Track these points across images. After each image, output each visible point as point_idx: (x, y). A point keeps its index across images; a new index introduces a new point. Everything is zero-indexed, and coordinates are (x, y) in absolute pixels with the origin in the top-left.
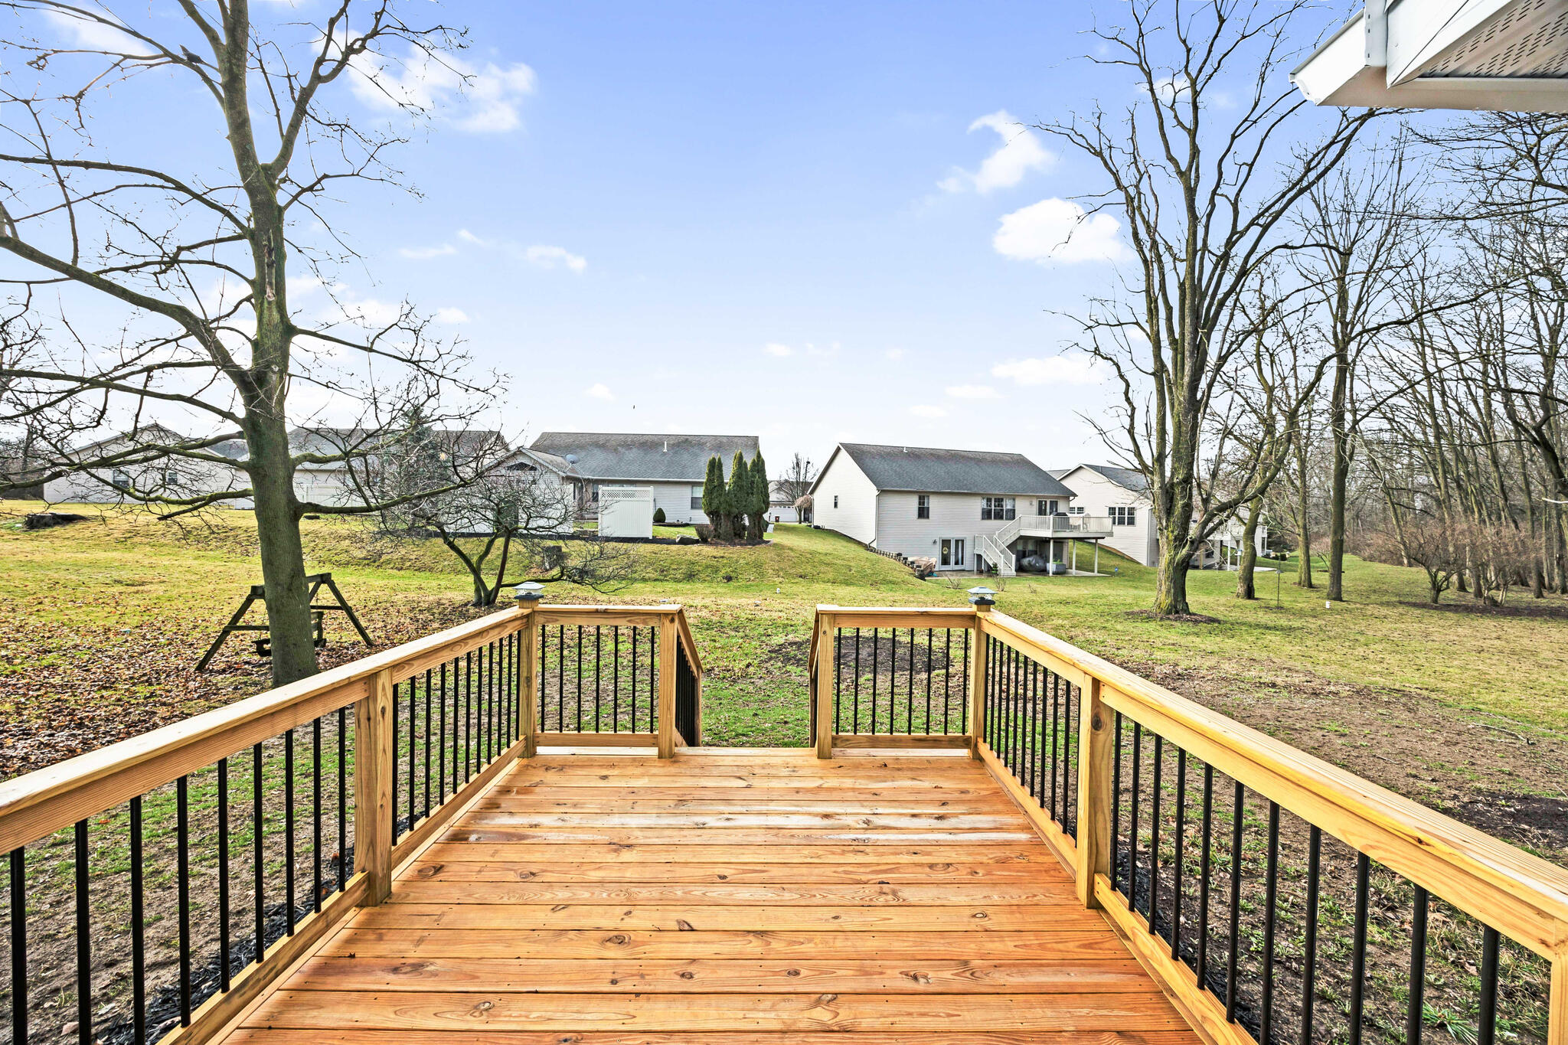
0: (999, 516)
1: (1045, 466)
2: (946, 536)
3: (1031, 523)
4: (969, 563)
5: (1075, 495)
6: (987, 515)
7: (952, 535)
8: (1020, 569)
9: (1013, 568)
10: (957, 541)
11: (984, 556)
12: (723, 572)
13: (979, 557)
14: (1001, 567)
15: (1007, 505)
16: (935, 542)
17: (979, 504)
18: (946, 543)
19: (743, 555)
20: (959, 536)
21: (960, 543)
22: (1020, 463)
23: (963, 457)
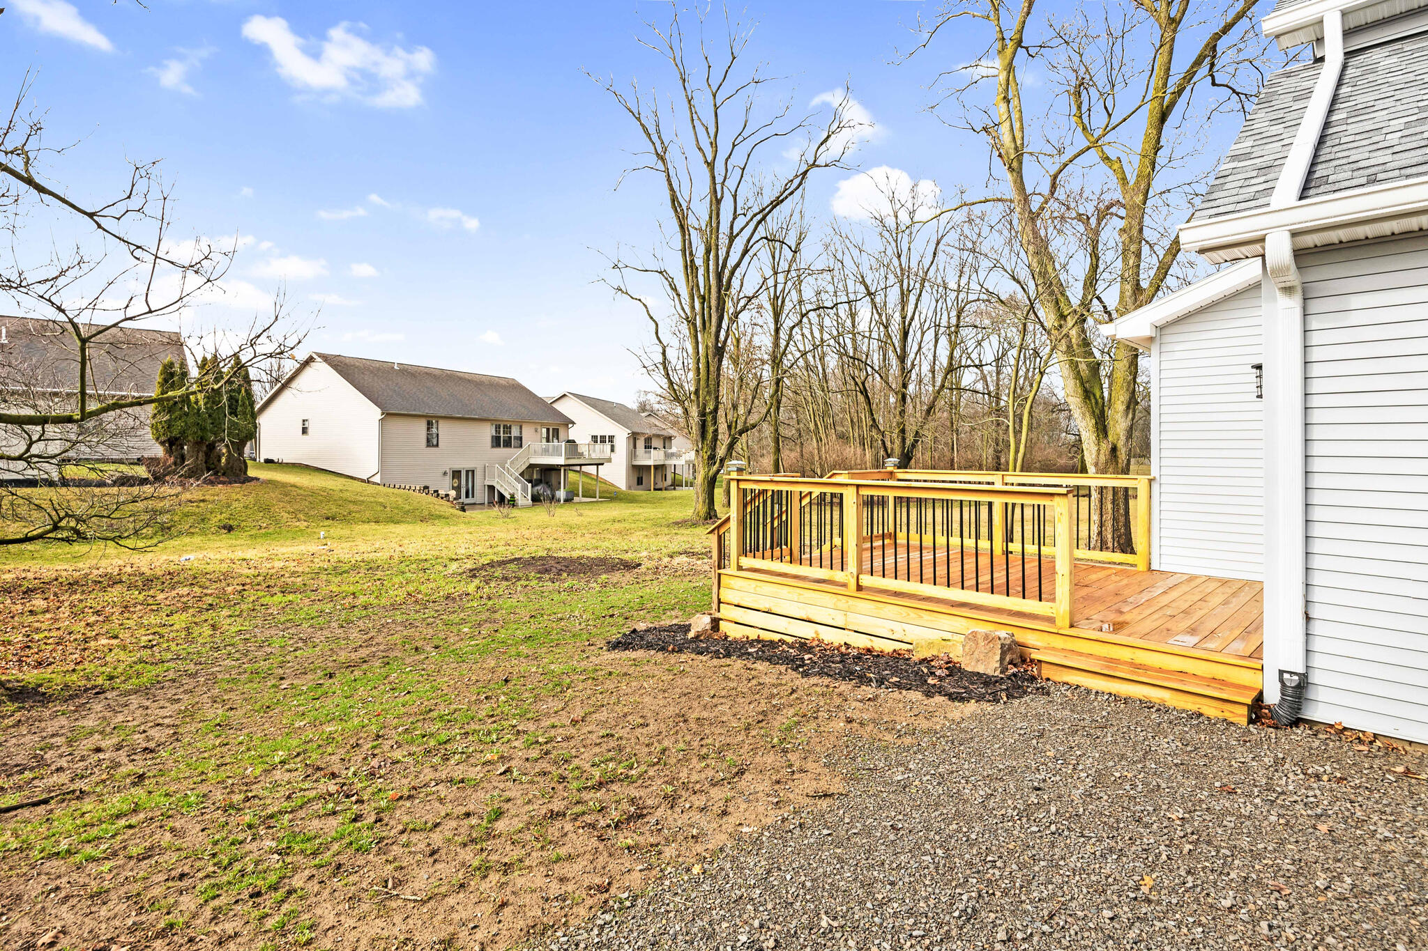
0: (508, 444)
1: (540, 393)
2: (457, 467)
3: (539, 451)
4: (481, 495)
5: (573, 423)
6: (496, 442)
7: (462, 464)
8: (536, 499)
9: (529, 497)
10: (467, 472)
11: (498, 487)
12: (215, 520)
13: (491, 488)
14: (518, 497)
15: (515, 432)
16: (445, 473)
17: (488, 431)
18: (456, 474)
19: (234, 496)
20: (469, 466)
21: (471, 473)
22: (515, 388)
23: (461, 378)
